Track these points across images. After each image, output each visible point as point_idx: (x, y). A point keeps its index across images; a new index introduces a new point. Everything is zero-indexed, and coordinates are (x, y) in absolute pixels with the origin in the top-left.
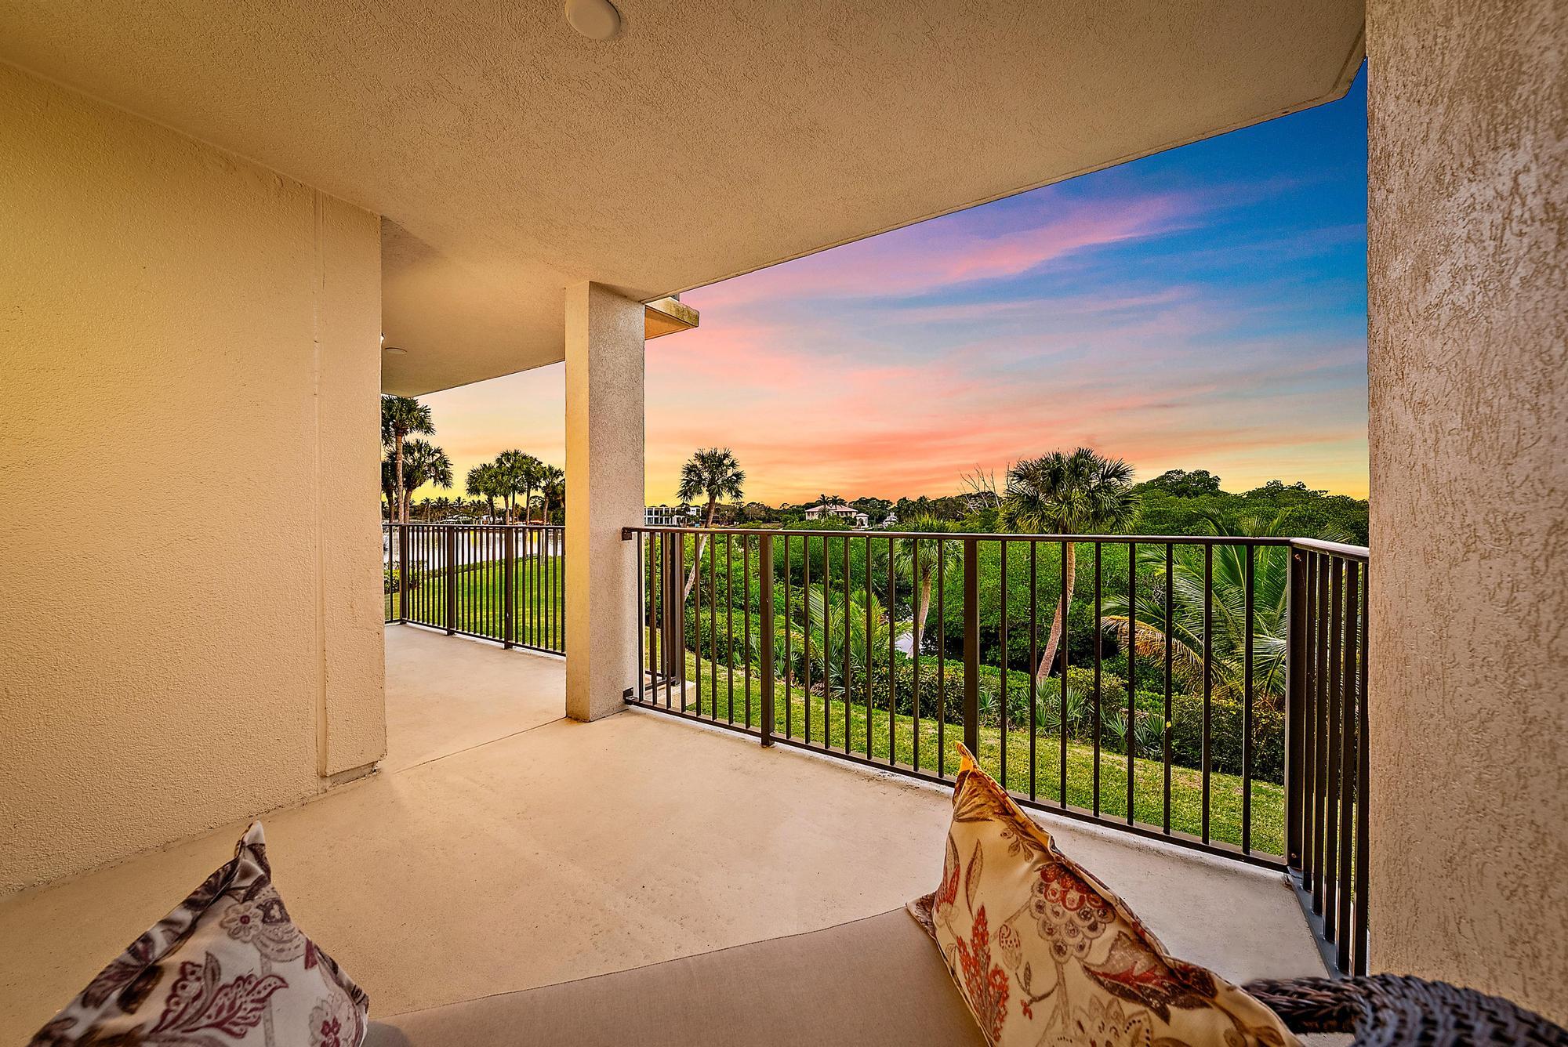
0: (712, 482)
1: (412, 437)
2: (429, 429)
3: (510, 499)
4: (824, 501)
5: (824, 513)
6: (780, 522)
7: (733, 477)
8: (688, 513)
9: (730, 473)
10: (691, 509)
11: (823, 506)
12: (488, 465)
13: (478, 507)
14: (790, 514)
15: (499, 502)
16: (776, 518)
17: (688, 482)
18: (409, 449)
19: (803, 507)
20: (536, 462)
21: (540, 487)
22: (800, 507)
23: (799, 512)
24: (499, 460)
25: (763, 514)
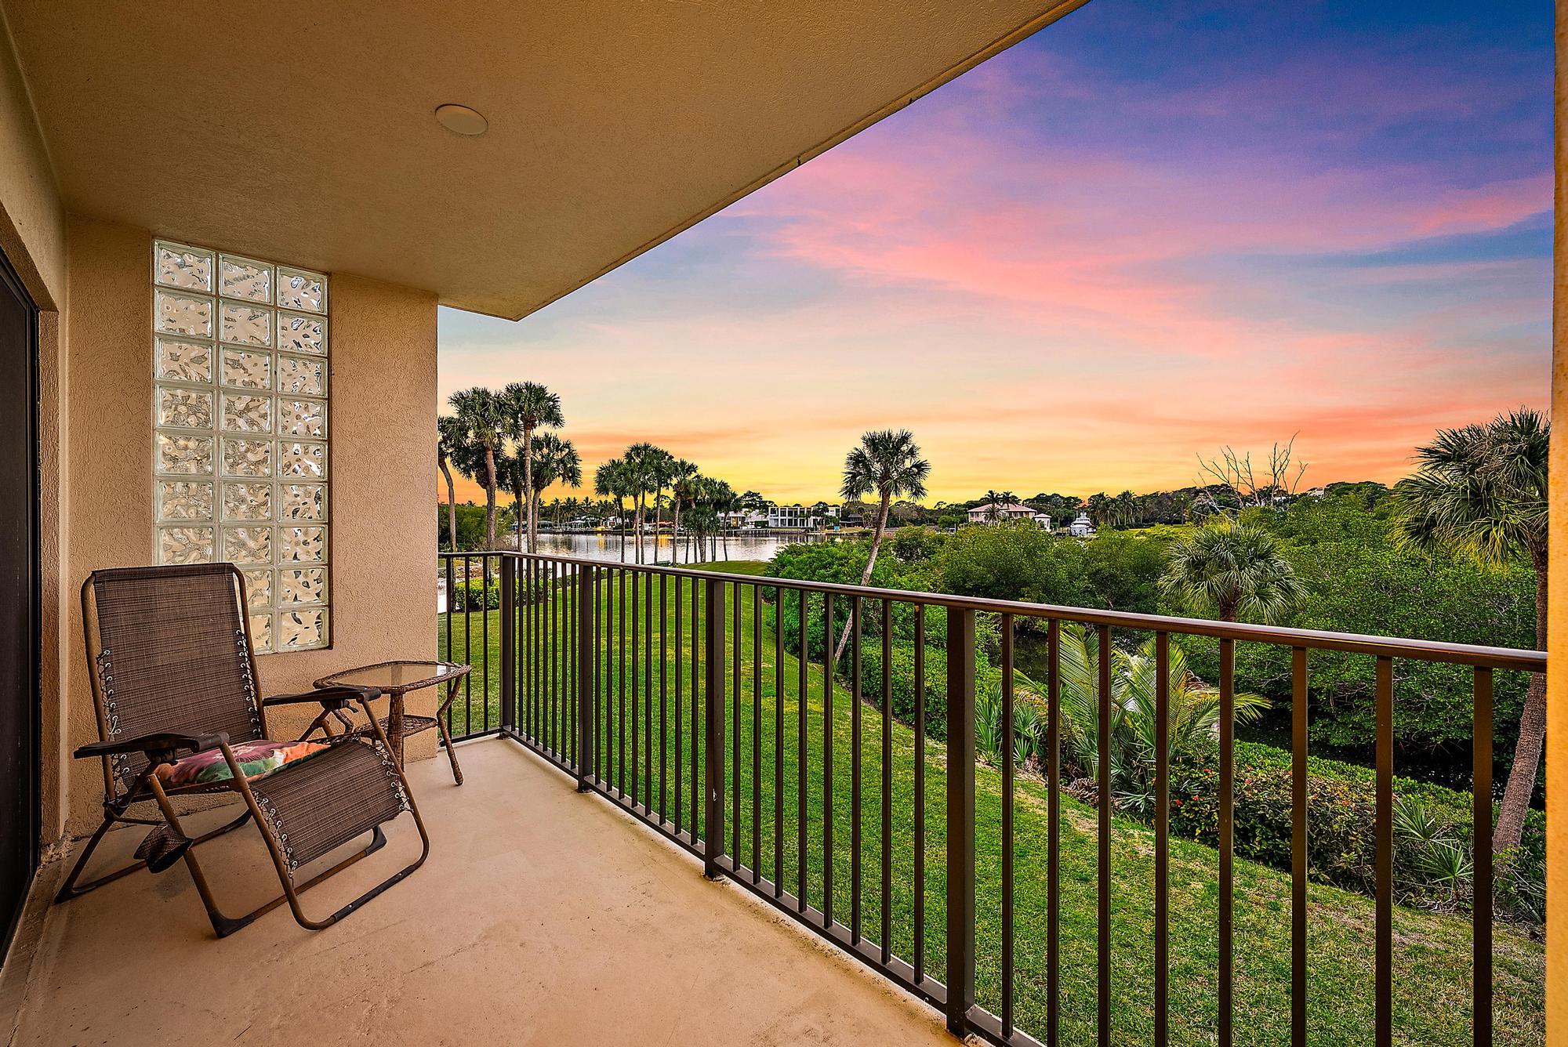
0: (886, 475)
1: (541, 430)
2: (557, 421)
3: (640, 499)
4: (992, 498)
5: (992, 514)
6: (936, 524)
7: (914, 469)
8: (826, 514)
9: (908, 464)
10: (830, 508)
11: (991, 505)
12: (617, 461)
13: (605, 508)
14: (949, 514)
15: (628, 503)
16: (930, 520)
17: (854, 476)
18: (537, 444)
19: (964, 506)
20: (667, 457)
21: (671, 485)
22: (960, 506)
23: (960, 512)
24: (628, 455)
25: (915, 515)
